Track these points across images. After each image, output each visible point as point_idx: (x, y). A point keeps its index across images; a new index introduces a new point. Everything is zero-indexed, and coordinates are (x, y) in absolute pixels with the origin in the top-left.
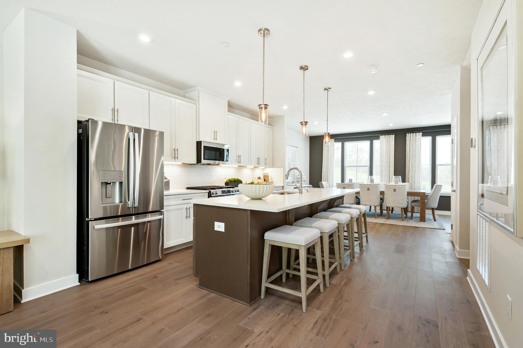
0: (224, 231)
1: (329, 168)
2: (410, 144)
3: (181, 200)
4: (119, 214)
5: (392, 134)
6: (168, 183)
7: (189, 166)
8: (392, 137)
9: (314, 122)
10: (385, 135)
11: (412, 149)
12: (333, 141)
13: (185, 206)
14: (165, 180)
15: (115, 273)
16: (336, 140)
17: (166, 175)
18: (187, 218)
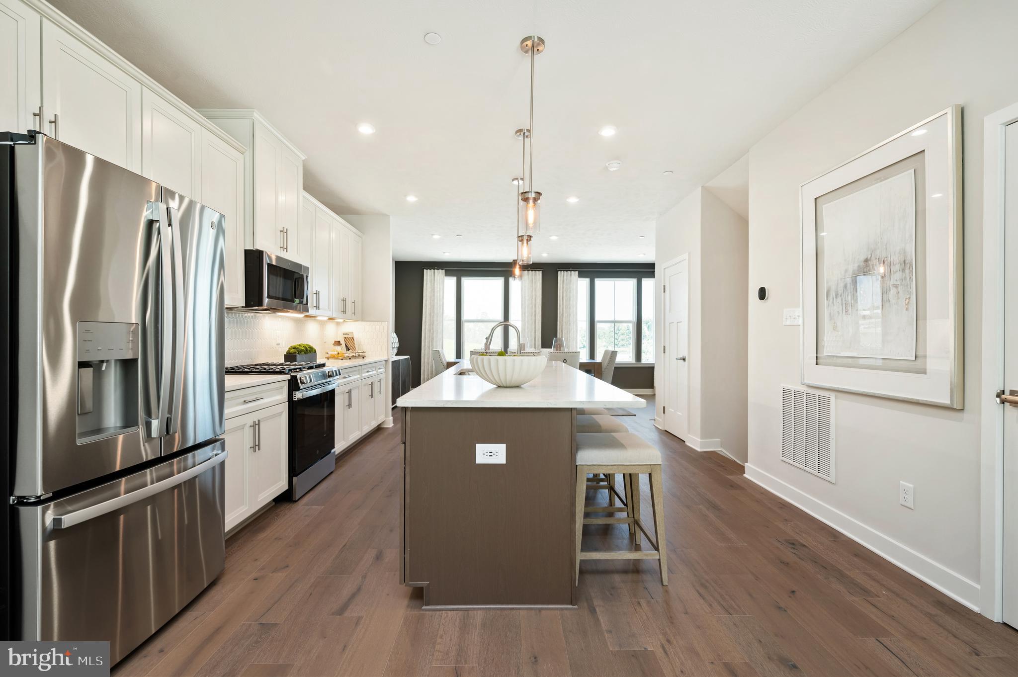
1: (435, 323)
2: (563, 288)
3: (240, 404)
5: (539, 271)
8: (539, 275)
9: (432, 235)
10: (528, 270)
11: (566, 296)
12: (442, 273)
13: (250, 419)
16: (448, 273)
18: (254, 451)
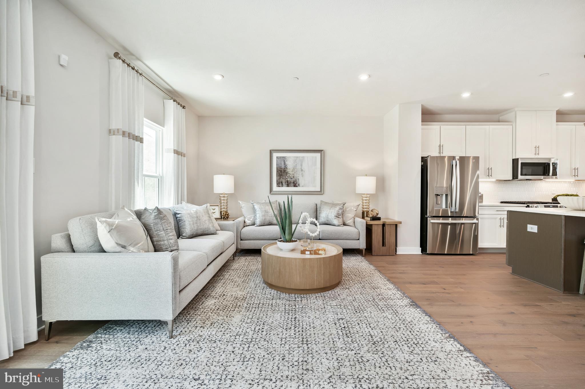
0: (537, 232)
3: (495, 211)
4: (440, 215)
6: (481, 197)
7: (504, 182)
13: (499, 217)
14: (480, 195)
15: (436, 253)
17: (480, 191)
18: (501, 227)
